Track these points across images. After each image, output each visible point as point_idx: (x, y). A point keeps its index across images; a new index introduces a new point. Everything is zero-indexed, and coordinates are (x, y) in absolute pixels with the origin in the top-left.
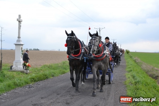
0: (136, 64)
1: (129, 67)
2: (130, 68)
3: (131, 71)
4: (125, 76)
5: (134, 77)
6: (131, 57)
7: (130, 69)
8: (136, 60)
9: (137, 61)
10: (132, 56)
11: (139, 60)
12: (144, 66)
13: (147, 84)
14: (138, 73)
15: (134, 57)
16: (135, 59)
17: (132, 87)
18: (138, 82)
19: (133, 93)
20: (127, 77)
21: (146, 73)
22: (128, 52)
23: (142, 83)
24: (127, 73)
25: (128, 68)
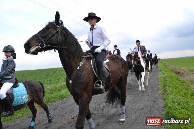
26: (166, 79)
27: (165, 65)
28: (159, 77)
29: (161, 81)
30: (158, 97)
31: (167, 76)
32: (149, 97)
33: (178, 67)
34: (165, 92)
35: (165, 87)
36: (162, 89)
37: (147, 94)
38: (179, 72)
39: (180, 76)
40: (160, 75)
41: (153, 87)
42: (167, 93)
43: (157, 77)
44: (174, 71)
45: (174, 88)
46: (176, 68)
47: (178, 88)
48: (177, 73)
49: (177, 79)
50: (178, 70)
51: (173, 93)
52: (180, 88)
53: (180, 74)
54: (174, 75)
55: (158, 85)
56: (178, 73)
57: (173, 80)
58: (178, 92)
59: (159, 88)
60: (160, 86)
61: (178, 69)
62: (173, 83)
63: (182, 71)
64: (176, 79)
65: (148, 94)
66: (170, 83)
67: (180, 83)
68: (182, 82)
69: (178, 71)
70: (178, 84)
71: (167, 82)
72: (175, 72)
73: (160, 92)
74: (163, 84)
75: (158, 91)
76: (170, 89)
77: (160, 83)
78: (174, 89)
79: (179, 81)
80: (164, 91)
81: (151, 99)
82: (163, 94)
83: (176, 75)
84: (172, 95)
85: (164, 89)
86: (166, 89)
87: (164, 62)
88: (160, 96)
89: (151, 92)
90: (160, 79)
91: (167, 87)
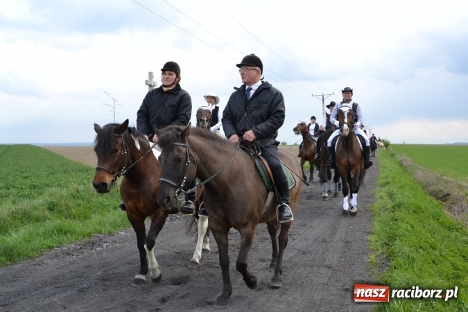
1: (384, 175)
2: (386, 177)
3: (388, 183)
4: (373, 195)
5: (391, 196)
6: (392, 155)
7: (384, 180)
8: (402, 161)
9: (405, 164)
10: (394, 152)
11: (409, 161)
12: (420, 174)
13: (417, 211)
14: (402, 187)
15: (398, 155)
16: (400, 159)
17: (385, 216)
18: (399, 206)
19: (385, 229)
20: (378, 196)
21: (423, 188)
22: (387, 145)
23: (407, 208)
24: (378, 189)
25: (382, 178)
26: (397, 214)
27: (401, 165)
28: (377, 206)
29: (381, 222)
30: (361, 274)
32: (330, 272)
33: (445, 178)
34: (388, 259)
35: (389, 240)
36: (377, 250)
37: (324, 261)
38: (448, 195)
39: (449, 209)
41: (350, 239)
42: (393, 263)
43: (368, 205)
44: (432, 188)
45: (421, 247)
46: (437, 179)
47: (434, 248)
48: (438, 198)
49: (436, 217)
50: (443, 188)
51: (415, 265)
52: (441, 250)
53: (449, 202)
54: (428, 203)
55: (369, 233)
56: (444, 197)
57: (421, 221)
58: (433, 262)
59: (369, 245)
60: (372, 238)
61: (447, 182)
62: (418, 228)
63: (456, 193)
64: (434, 217)
65: (327, 263)
66: (409, 229)
67: (445, 232)
68: (450, 229)
69: (446, 192)
70: (435, 235)
71: (400, 224)
72: (435, 195)
73: (372, 257)
74: (386, 232)
75: (365, 253)
76: (406, 249)
77: (377, 227)
78: (421, 251)
79: (443, 224)
80: (385, 256)
81: (337, 281)
82: (381, 266)
83: (436, 202)
84: (410, 270)
85: (385, 250)
86: (393, 247)
87: (401, 156)
88: (368, 271)
89: (341, 257)
90: (379, 214)
91: (397, 242)
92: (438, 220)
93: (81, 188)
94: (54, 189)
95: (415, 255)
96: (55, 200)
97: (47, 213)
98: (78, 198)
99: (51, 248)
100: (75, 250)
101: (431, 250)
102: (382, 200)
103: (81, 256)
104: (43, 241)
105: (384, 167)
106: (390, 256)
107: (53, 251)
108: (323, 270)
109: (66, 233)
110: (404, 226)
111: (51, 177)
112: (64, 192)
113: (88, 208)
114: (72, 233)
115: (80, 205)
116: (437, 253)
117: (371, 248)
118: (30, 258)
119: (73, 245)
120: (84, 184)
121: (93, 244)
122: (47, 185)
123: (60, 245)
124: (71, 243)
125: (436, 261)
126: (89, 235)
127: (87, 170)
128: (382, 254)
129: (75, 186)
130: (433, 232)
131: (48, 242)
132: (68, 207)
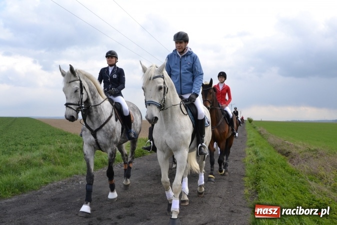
0: (260, 137)
1: (250, 140)
2: (252, 141)
3: (253, 145)
4: (244, 153)
5: (256, 153)
6: (254, 128)
7: (251, 143)
8: (260, 131)
9: (262, 133)
10: (255, 126)
11: (265, 131)
12: (271, 139)
13: (272, 162)
14: (262, 148)
15: (258, 127)
16: (260, 130)
17: (253, 165)
18: (261, 159)
19: (253, 173)
20: (247, 152)
21: (274, 148)
22: (250, 121)
23: (266, 161)
24: (247, 148)
25: (249, 142)
26: (261, 164)
27: (260, 133)
28: (247, 159)
29: (250, 169)
30: (240, 202)
31: (263, 158)
32: (221, 200)
33: (287, 142)
34: (256, 192)
35: (256, 180)
36: (249, 187)
37: (217, 193)
38: (289, 152)
39: (290, 161)
40: (250, 154)
41: (231, 180)
42: (259, 195)
43: (242, 158)
44: (279, 148)
45: (276, 185)
46: (283, 143)
47: (283, 186)
48: (283, 155)
49: (283, 166)
50: (286, 148)
51: (273, 196)
52: (288, 187)
53: (290, 157)
54: (278, 157)
55: (243, 176)
56: (287, 154)
57: (275, 169)
58: (283, 194)
60: (246, 179)
61: (288, 145)
62: (274, 173)
63: (294, 151)
65: (219, 194)
66: (268, 173)
67: (289, 176)
68: (292, 174)
69: (288, 150)
70: (284, 178)
71: (262, 170)
72: (281, 152)
73: (246, 191)
74: (254, 175)
75: (242, 188)
76: (267, 187)
77: (248, 172)
78: (276, 187)
79: (287, 171)
80: (254, 191)
81: (225, 206)
82: (252, 197)
83: (283, 157)
84: (270, 199)
85: (254, 187)
86: (259, 185)
87: (260, 128)
88: (244, 200)
89: (227, 191)
90: (249, 164)
91: (261, 182)
92: (284, 168)
93: (63, 145)
94: (45, 146)
95: (273, 190)
96: (47, 153)
97: (42, 161)
98: (61, 152)
99: (47, 183)
100: (62, 185)
101: (282, 187)
102: (250, 156)
103: (66, 189)
104: (41, 179)
105: (250, 135)
106: (257, 191)
107: (48, 186)
108: (217, 199)
109: (56, 174)
110: (265, 172)
111: (43, 138)
112: (53, 148)
113: (68, 158)
114: (60, 174)
115: (62, 157)
116: (285, 189)
117: (245, 185)
118: (34, 190)
119: (60, 182)
120: (65, 143)
121: (73, 181)
122: (42, 144)
123: (52, 182)
124: (60, 180)
125: (285, 194)
126: (70, 175)
127: (66, 134)
128: (253, 189)
129: (59, 144)
130: (282, 175)
131: (45, 180)
132: (55, 158)
